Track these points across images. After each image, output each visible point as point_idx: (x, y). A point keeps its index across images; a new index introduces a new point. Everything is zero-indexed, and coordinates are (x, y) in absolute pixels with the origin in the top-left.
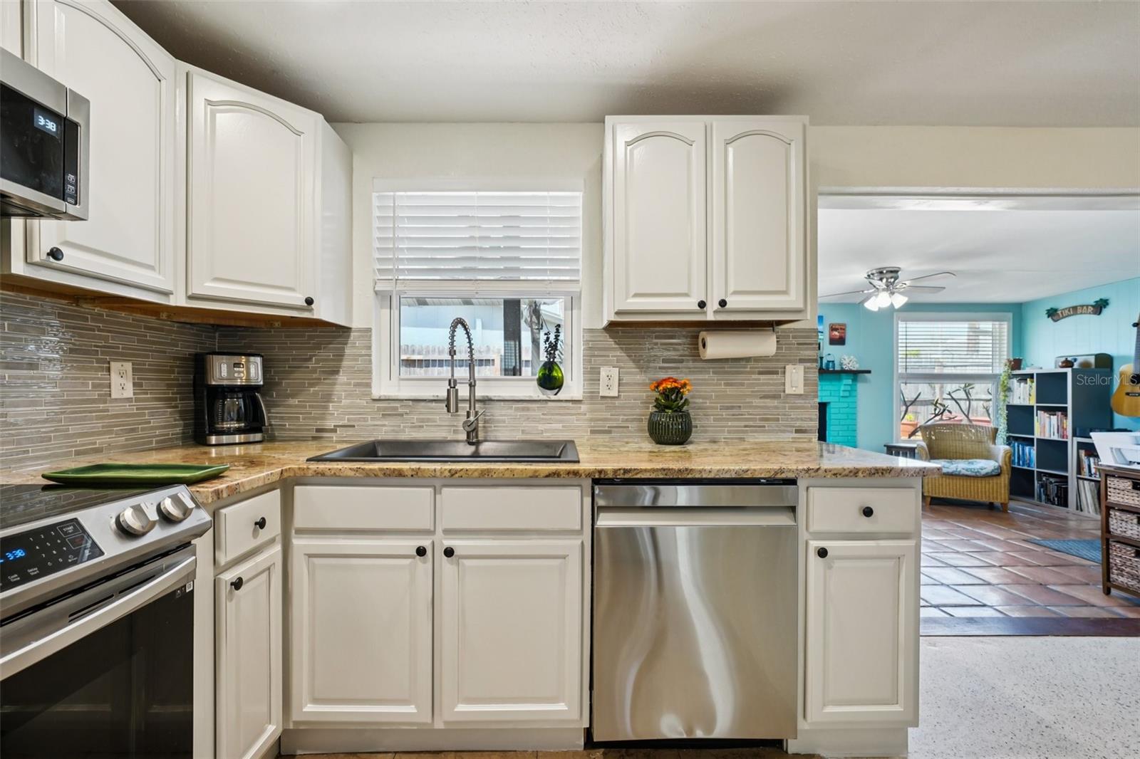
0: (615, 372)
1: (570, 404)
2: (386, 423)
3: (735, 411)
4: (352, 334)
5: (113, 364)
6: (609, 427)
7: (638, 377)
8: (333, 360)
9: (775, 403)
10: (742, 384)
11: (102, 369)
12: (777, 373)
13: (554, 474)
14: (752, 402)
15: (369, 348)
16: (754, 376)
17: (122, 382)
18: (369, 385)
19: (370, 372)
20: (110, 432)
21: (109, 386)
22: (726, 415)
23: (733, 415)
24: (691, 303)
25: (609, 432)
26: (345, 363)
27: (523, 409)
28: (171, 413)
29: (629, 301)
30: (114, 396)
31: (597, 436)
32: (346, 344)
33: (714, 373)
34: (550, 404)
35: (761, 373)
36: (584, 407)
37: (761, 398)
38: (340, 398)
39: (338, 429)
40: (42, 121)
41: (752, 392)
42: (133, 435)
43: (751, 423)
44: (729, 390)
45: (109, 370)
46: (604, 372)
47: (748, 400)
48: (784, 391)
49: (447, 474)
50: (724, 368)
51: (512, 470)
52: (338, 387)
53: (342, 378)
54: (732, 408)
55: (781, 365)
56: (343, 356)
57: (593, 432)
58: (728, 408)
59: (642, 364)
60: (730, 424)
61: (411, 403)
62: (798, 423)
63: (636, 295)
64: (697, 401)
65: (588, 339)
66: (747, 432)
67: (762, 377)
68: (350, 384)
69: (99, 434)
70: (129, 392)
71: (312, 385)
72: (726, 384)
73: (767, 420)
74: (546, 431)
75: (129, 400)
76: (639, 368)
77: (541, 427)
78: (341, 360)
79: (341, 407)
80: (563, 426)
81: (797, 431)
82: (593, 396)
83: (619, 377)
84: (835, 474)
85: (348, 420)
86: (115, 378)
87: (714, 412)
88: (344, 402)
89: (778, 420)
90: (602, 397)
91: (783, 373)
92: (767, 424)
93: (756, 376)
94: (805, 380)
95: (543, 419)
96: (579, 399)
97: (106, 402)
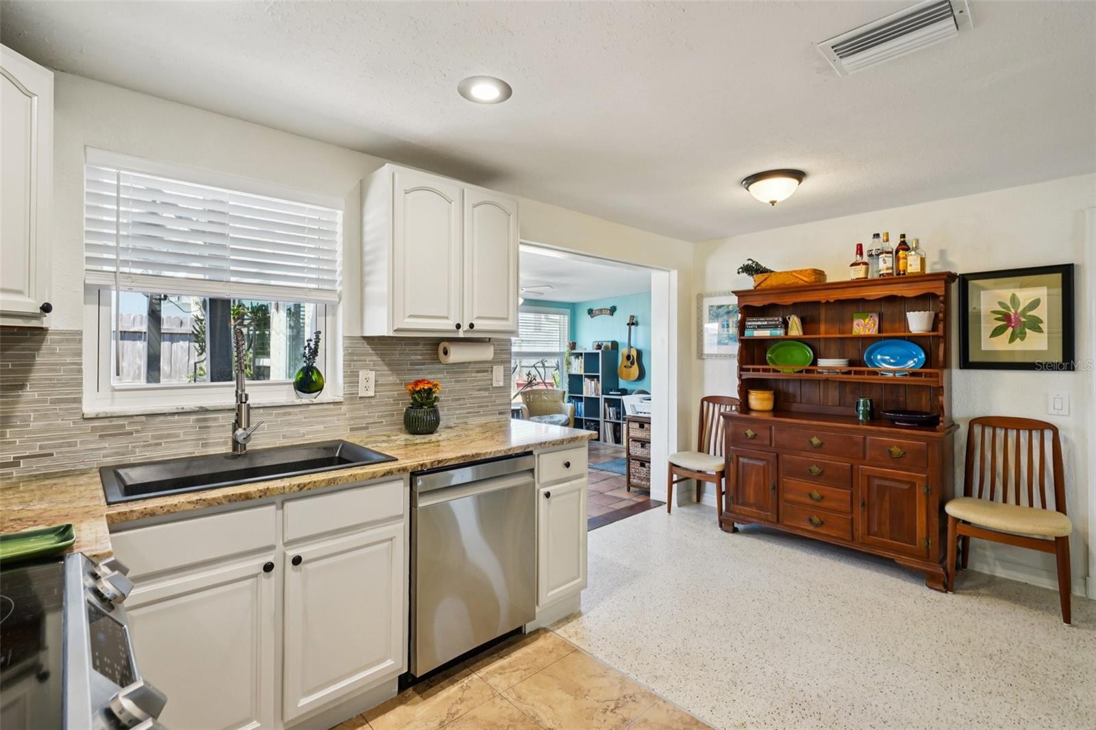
0: (372, 375)
1: (332, 406)
2: (107, 445)
3: (462, 402)
4: (49, 337)
6: (366, 424)
7: (391, 378)
8: (11, 371)
9: (486, 394)
10: (466, 381)
12: (487, 371)
13: (388, 473)
14: (472, 394)
15: (80, 354)
16: (473, 375)
18: (78, 400)
19: (80, 384)
23: (460, 405)
24: (449, 325)
25: (366, 428)
26: (34, 375)
27: (285, 414)
29: (405, 320)
31: (355, 433)
32: (38, 350)
34: (312, 407)
35: (478, 372)
36: (344, 408)
37: (477, 391)
38: (26, 420)
39: (21, 461)
41: (472, 386)
43: (472, 410)
44: (458, 386)
46: (362, 374)
47: (470, 393)
48: (492, 385)
49: (296, 488)
51: (355, 476)
52: (20, 407)
53: (29, 393)
54: (459, 399)
55: (490, 366)
56: (32, 365)
57: (352, 430)
58: (457, 400)
59: (394, 366)
60: (458, 412)
61: (144, 418)
62: (500, 408)
63: (411, 316)
65: (348, 345)
66: (468, 417)
67: (479, 375)
68: (44, 401)
72: (456, 382)
73: (481, 407)
74: (308, 433)
76: (391, 371)
77: (302, 430)
78: (29, 371)
79: (29, 432)
80: (325, 427)
81: (500, 413)
82: (352, 397)
83: (376, 379)
84: (553, 445)
85: (41, 447)
88: (33, 425)
89: (488, 406)
90: (360, 398)
91: (492, 371)
92: (481, 410)
93: (476, 374)
94: (504, 376)
95: (304, 423)
96: (340, 401)
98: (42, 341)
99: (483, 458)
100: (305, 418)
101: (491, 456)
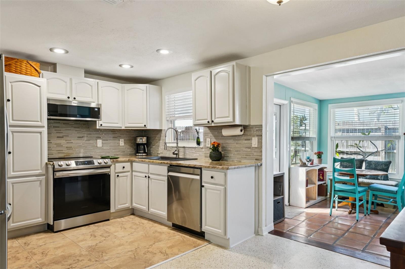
2: (168, 152)
3: (239, 152)
5: (120, 139)
8: (159, 137)
9: (249, 150)
10: (240, 144)
11: (118, 140)
12: (250, 140)
13: (162, 163)
14: (243, 149)
17: (122, 143)
20: (120, 152)
21: (120, 143)
22: (236, 153)
23: (238, 153)
28: (132, 149)
29: (196, 122)
30: (120, 145)
33: (233, 140)
34: (196, 149)
35: (245, 140)
36: (203, 150)
37: (245, 148)
40: (95, 109)
41: (243, 146)
42: (124, 153)
43: (243, 156)
44: (237, 146)
45: (119, 140)
46: (207, 140)
48: (252, 146)
50: (236, 138)
51: (156, 162)
52: (160, 144)
53: (161, 141)
54: (238, 151)
55: (251, 137)
59: (216, 137)
60: (237, 156)
61: (171, 148)
62: (256, 157)
64: (229, 149)
65: (204, 130)
66: (242, 159)
67: (246, 141)
69: (118, 152)
70: (123, 145)
71: (157, 143)
72: (236, 144)
73: (247, 155)
75: (123, 146)
76: (215, 139)
78: (161, 137)
81: (256, 160)
82: (205, 147)
83: (211, 141)
85: (162, 151)
86: (121, 142)
88: (161, 147)
89: (250, 155)
90: (207, 147)
91: (252, 140)
92: (247, 157)
93: (244, 141)
94: (258, 142)
95: (195, 153)
96: (202, 147)
97: (119, 146)
98: (162, 131)
99: (182, 165)
100: (195, 151)
101: (184, 165)
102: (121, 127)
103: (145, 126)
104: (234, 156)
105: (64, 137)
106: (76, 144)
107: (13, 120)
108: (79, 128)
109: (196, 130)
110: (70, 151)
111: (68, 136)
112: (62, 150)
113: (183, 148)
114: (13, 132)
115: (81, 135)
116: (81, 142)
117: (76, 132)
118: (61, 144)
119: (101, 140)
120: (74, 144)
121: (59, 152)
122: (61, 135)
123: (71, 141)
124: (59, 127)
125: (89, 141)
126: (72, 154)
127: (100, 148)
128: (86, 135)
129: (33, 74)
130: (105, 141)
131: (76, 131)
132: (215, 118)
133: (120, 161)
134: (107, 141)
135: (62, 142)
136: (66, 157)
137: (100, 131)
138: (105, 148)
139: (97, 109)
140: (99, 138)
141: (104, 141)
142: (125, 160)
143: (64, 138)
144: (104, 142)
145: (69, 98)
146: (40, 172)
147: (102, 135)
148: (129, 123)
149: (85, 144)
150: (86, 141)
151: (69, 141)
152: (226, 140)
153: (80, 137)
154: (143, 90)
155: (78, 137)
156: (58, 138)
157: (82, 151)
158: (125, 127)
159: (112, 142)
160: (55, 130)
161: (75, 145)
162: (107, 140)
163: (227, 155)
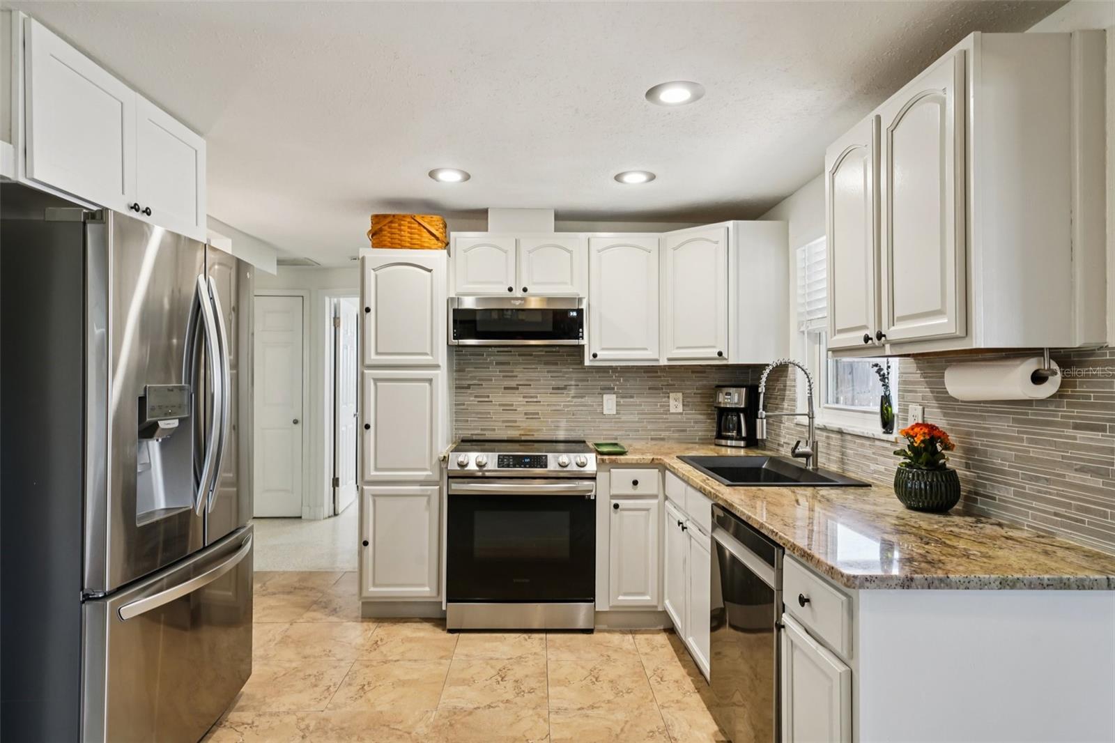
0: (919, 412)
1: (889, 445)
3: (1042, 486)
4: (789, 370)
5: (671, 394)
7: (939, 419)
9: (1098, 483)
10: (1051, 443)
11: (665, 397)
14: (1064, 476)
15: (795, 380)
17: (675, 404)
20: (669, 431)
21: (669, 406)
22: (1030, 489)
23: (1039, 492)
28: (710, 422)
30: (671, 411)
32: (787, 376)
34: (877, 443)
35: (1077, 427)
37: (1077, 470)
38: (784, 421)
40: (571, 314)
41: (1063, 457)
42: (682, 434)
43: (1062, 510)
45: (669, 397)
46: (911, 410)
47: (1058, 471)
50: (1027, 414)
52: (784, 412)
54: (1037, 479)
56: (786, 386)
58: (1032, 478)
59: (942, 402)
60: (1035, 504)
64: (995, 461)
65: (902, 371)
67: (1080, 434)
68: (788, 409)
69: (663, 430)
70: (680, 409)
72: (1031, 441)
73: (1087, 511)
75: (681, 414)
76: (940, 408)
78: (785, 390)
83: (923, 417)
86: (672, 402)
87: (1011, 480)
89: (1105, 515)
92: (1086, 518)
93: (1071, 432)
96: (894, 440)
97: (667, 414)
100: (874, 453)
102: (657, 360)
103: (720, 354)
104: (1019, 500)
105: (520, 387)
106: (548, 405)
107: (377, 353)
108: (557, 364)
109: (876, 369)
110: (534, 424)
111: (530, 385)
112: (515, 421)
113: (839, 436)
114: (376, 380)
115: (561, 384)
116: (563, 399)
117: (550, 375)
118: (512, 405)
119: (615, 396)
120: (543, 405)
121: (510, 424)
122: (513, 384)
123: (537, 397)
124: (509, 364)
125: (582, 397)
126: (538, 430)
127: (610, 417)
128: (573, 383)
129: (426, 245)
130: (626, 397)
131: (548, 372)
132: (892, 322)
133: (623, 462)
134: (632, 400)
135: (516, 399)
136: (523, 438)
137: (610, 371)
138: (624, 418)
139: (575, 314)
140: (609, 390)
141: (623, 397)
142: (639, 462)
143: (520, 391)
144: (622, 401)
145: (510, 289)
146: (427, 475)
147: (618, 383)
148: (678, 348)
149: (571, 405)
150: (573, 397)
151: (531, 397)
152: (983, 418)
153: (558, 389)
154: (717, 242)
155: (553, 389)
156: (507, 391)
157: (563, 424)
158: (669, 360)
159: (644, 404)
160: (500, 372)
161: (546, 408)
162: (632, 397)
163: (989, 491)
